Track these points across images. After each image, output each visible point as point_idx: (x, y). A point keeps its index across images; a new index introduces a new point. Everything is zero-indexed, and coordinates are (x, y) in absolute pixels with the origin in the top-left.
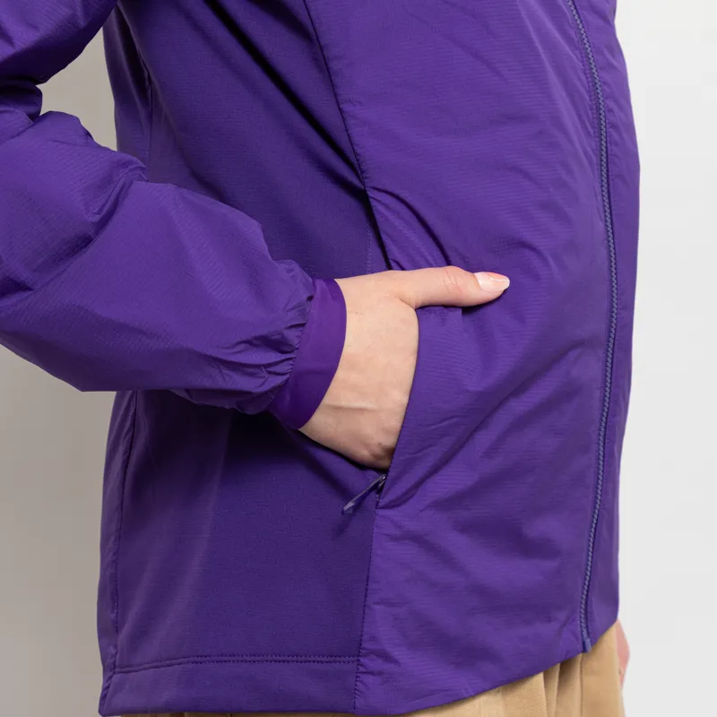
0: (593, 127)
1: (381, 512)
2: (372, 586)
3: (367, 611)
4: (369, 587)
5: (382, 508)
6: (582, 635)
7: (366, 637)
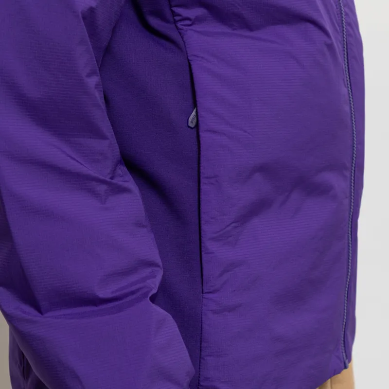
0: (339, 26)
1: (206, 296)
2: (204, 344)
3: (202, 361)
4: (202, 345)
5: (206, 293)
6: (343, 358)
7: (201, 378)
